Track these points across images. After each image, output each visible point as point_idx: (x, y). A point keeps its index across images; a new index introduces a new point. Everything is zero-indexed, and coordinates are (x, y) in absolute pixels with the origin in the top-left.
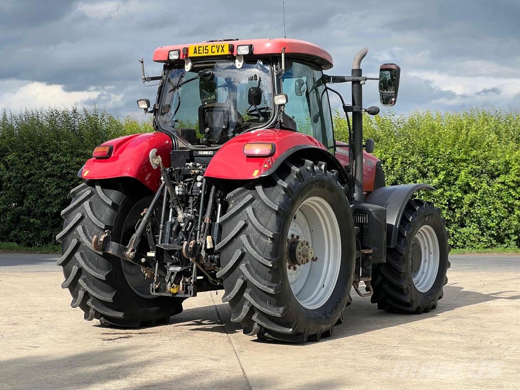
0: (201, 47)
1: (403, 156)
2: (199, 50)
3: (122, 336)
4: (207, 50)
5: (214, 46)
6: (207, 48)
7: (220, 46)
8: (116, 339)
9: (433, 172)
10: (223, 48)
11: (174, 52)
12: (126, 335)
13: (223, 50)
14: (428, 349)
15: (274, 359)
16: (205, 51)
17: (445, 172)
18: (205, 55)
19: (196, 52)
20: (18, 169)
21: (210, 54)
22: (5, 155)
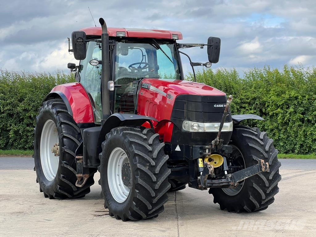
8: (103, 215)
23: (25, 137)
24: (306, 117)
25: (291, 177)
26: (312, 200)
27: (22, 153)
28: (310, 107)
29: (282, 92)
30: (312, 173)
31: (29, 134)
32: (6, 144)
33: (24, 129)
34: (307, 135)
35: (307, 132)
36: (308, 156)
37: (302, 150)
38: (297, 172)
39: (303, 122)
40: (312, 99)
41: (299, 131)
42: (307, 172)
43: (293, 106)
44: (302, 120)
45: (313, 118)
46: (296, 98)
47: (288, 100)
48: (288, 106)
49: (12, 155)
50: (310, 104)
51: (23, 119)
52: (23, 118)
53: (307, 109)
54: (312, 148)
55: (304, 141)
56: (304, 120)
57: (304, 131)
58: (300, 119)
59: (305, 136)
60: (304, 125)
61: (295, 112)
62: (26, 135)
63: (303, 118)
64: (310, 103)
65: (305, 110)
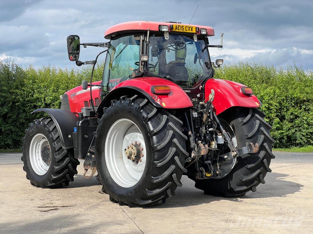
0: (180, 26)
2: (178, 28)
3: (52, 208)
4: (183, 28)
5: (187, 27)
6: (183, 27)
7: (190, 27)
8: (49, 211)
10: (192, 28)
11: (166, 27)
12: (54, 208)
13: (192, 30)
16: (182, 29)
18: (182, 31)
19: (177, 29)
21: (185, 31)
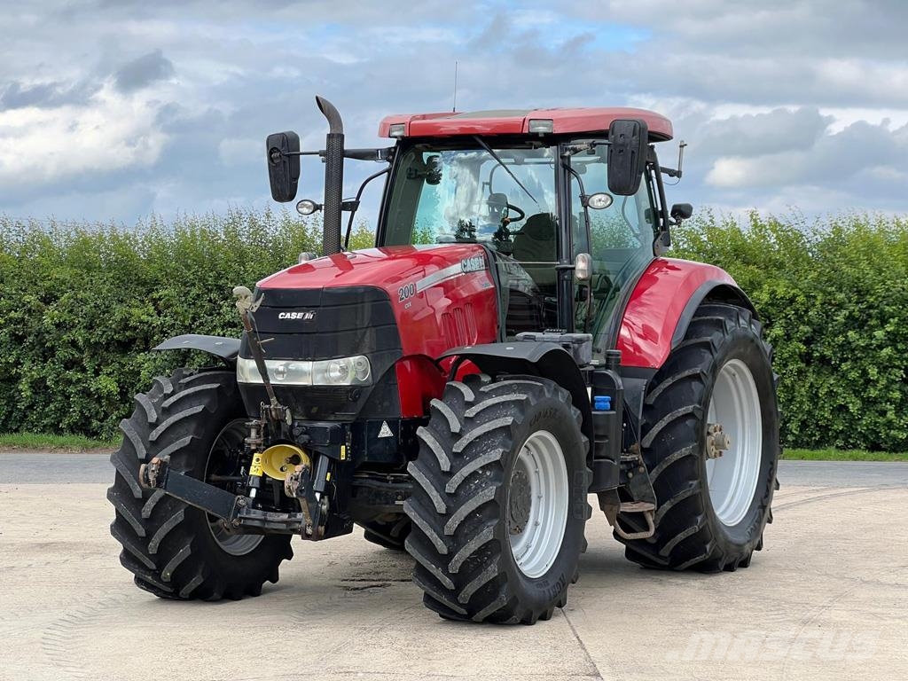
1: (824, 292)
3: (374, 583)
8: (366, 588)
9: (877, 318)
12: (381, 583)
14: (879, 610)
15: (625, 623)
17: (896, 320)
20: (176, 313)
22: (153, 290)
23: (59, 398)
24: (817, 350)
25: (797, 504)
26: (868, 557)
27: (52, 443)
28: (826, 322)
29: (751, 283)
30: (847, 494)
31: (72, 389)
32: (6, 416)
33: (58, 376)
34: (818, 397)
35: (818, 388)
36: (821, 452)
37: (805, 436)
38: (809, 492)
39: (808, 363)
40: (833, 302)
41: (797, 387)
42: (834, 492)
43: (783, 320)
44: (807, 358)
45: (834, 353)
46: (792, 300)
47: (769, 304)
48: (770, 320)
49: (25, 447)
50: (827, 316)
51: (52, 350)
52: (53, 346)
53: (819, 331)
54: (830, 430)
55: (809, 412)
56: (812, 357)
57: (812, 386)
58: (800, 355)
59: (814, 398)
60: (811, 370)
61: (788, 337)
62: (63, 393)
63: (807, 354)
64: (826, 313)
65: (814, 331)
